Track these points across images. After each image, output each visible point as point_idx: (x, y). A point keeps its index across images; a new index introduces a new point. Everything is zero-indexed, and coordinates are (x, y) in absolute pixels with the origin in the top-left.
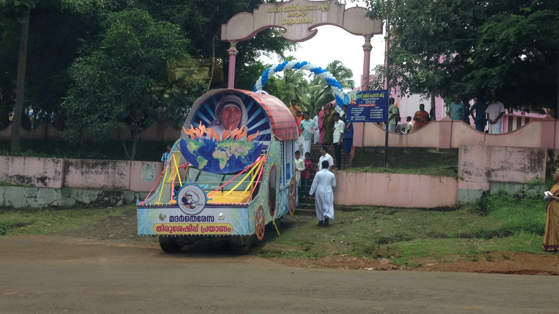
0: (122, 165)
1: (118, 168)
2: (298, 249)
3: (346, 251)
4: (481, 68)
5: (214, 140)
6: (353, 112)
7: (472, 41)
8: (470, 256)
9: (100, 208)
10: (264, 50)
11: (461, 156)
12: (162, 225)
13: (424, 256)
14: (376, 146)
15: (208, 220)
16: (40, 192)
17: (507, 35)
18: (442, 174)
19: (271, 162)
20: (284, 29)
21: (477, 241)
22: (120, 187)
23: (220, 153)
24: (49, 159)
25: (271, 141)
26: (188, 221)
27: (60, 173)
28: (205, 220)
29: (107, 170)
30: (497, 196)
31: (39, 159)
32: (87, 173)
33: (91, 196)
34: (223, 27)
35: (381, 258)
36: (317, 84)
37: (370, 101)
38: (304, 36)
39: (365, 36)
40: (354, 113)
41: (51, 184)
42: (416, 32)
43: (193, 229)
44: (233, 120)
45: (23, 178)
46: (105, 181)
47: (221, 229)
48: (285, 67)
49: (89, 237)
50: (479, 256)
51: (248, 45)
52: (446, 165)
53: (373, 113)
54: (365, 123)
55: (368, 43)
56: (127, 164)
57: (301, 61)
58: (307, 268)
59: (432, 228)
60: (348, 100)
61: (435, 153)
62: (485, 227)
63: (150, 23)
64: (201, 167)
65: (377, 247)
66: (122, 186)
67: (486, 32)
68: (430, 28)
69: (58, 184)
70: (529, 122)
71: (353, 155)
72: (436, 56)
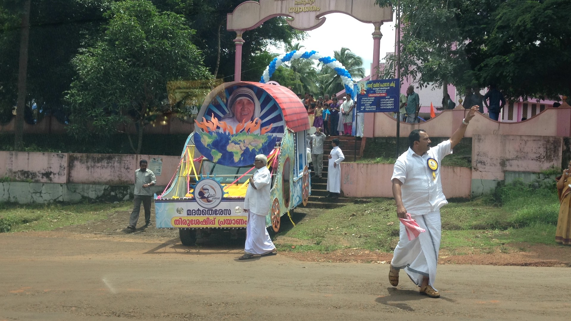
0: (128, 159)
1: (124, 162)
2: (309, 243)
3: (358, 244)
4: (495, 55)
5: (227, 134)
6: (363, 102)
7: (485, 28)
8: (485, 248)
9: (106, 203)
10: (271, 39)
11: (474, 146)
12: (180, 219)
14: (387, 136)
15: (225, 213)
16: (45, 187)
17: (523, 22)
18: (455, 164)
19: (285, 154)
20: (291, 18)
21: (492, 232)
22: (127, 181)
23: (233, 146)
24: (53, 154)
25: (285, 133)
26: (206, 215)
27: (65, 168)
28: (222, 213)
29: (112, 164)
30: (512, 187)
31: (44, 154)
32: (93, 167)
33: (97, 190)
34: (229, 16)
36: (326, 74)
37: (381, 91)
38: (312, 24)
39: (374, 23)
41: (56, 179)
42: (428, 20)
43: (211, 222)
44: (246, 112)
45: (27, 174)
46: (111, 175)
47: (238, 222)
48: (293, 57)
49: (96, 232)
50: (494, 248)
51: (255, 35)
52: (459, 155)
53: (384, 102)
54: (376, 113)
55: (378, 31)
56: (133, 158)
57: (309, 51)
58: (319, 262)
59: (446, 220)
60: (358, 89)
62: (500, 219)
63: (154, 13)
64: (215, 160)
65: (390, 240)
67: (500, 19)
68: (442, 15)
69: (63, 179)
70: (545, 110)
71: (364, 146)
72: (448, 43)
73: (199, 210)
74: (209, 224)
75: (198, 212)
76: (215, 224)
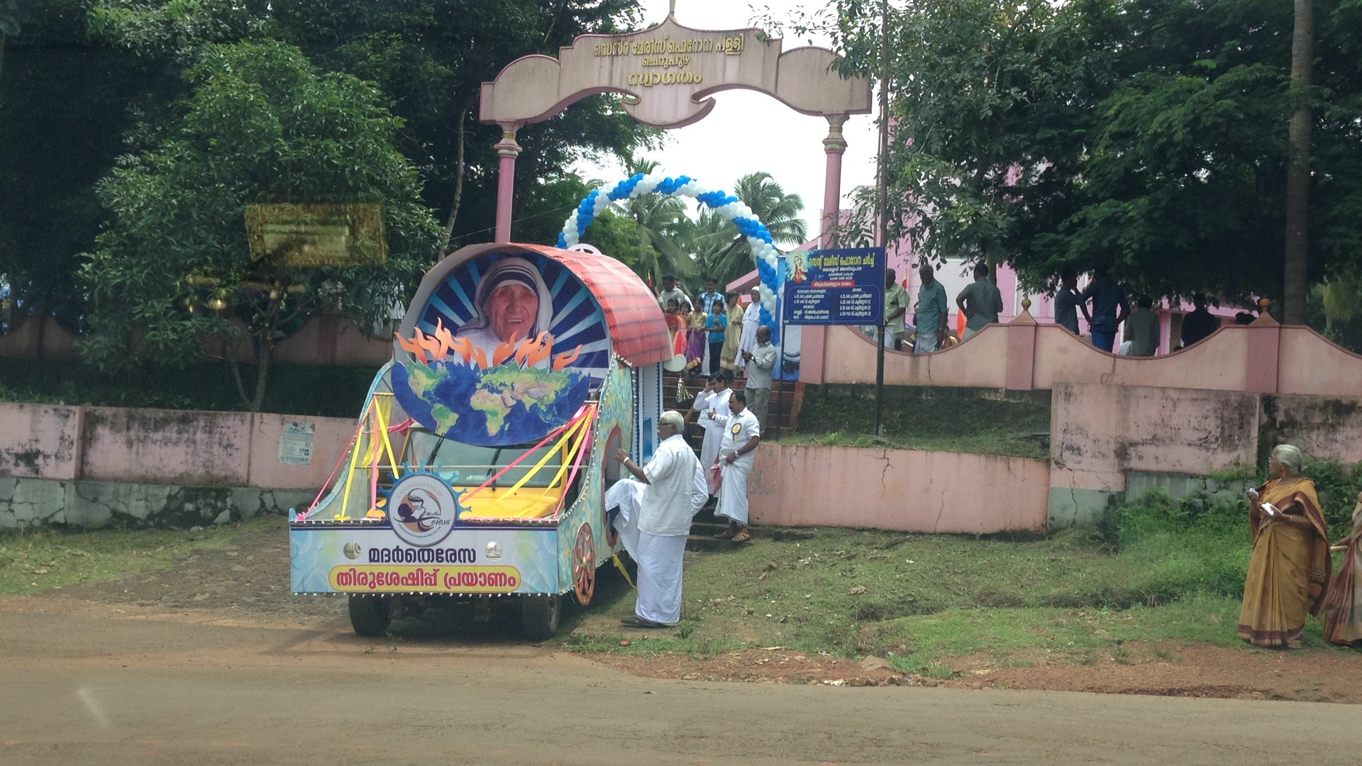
0: (230, 423)
1: (219, 430)
3: (778, 637)
4: (1104, 199)
5: (472, 368)
6: (800, 299)
7: (1085, 134)
8: (1075, 651)
9: (172, 530)
10: (584, 146)
11: (1056, 410)
12: (350, 570)
13: (967, 651)
14: (854, 382)
15: (462, 559)
16: (22, 488)
17: (1167, 125)
18: (1012, 452)
19: (611, 419)
20: (634, 98)
21: (1094, 615)
22: (226, 478)
23: (487, 397)
24: (44, 407)
25: (610, 369)
26: (414, 561)
27: (72, 443)
28: (453, 558)
29: (191, 436)
30: (1141, 507)
31: (21, 407)
32: (142, 442)
33: (149, 498)
34: (486, 89)
35: (863, 655)
36: (715, 231)
37: (841, 274)
38: (683, 113)
39: (829, 117)
40: (802, 302)
41: (50, 469)
42: (950, 112)
43: (426, 580)
44: (518, 317)
46: (187, 461)
47: (492, 579)
48: (635, 189)
49: (144, 601)
50: (1098, 652)
51: (547, 134)
52: (1021, 431)
53: (849, 302)
54: (829, 327)
55: (836, 135)
56: (242, 421)
57: (674, 176)
58: (684, 681)
59: (987, 583)
60: (788, 270)
61: (996, 401)
62: (1114, 582)
63: (305, 76)
64: (442, 430)
65: (856, 629)
66: (228, 473)
67: (1117, 115)
68: (984, 102)
69: (68, 470)
71: (800, 406)
72: (999, 169)
73: (398, 549)
74: (422, 585)
75: (396, 555)
76: (435, 584)
